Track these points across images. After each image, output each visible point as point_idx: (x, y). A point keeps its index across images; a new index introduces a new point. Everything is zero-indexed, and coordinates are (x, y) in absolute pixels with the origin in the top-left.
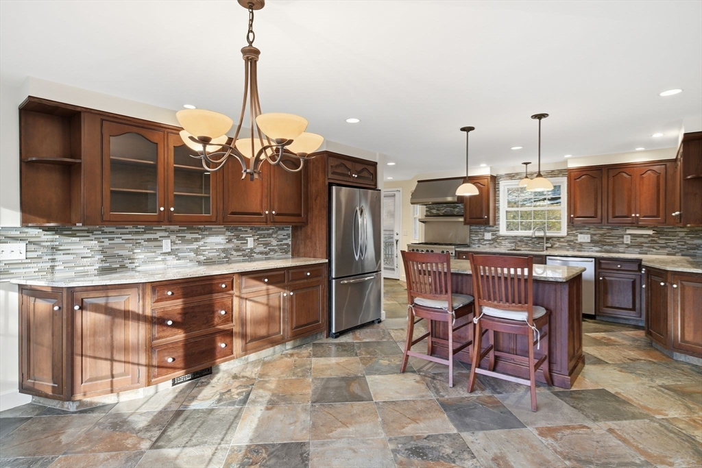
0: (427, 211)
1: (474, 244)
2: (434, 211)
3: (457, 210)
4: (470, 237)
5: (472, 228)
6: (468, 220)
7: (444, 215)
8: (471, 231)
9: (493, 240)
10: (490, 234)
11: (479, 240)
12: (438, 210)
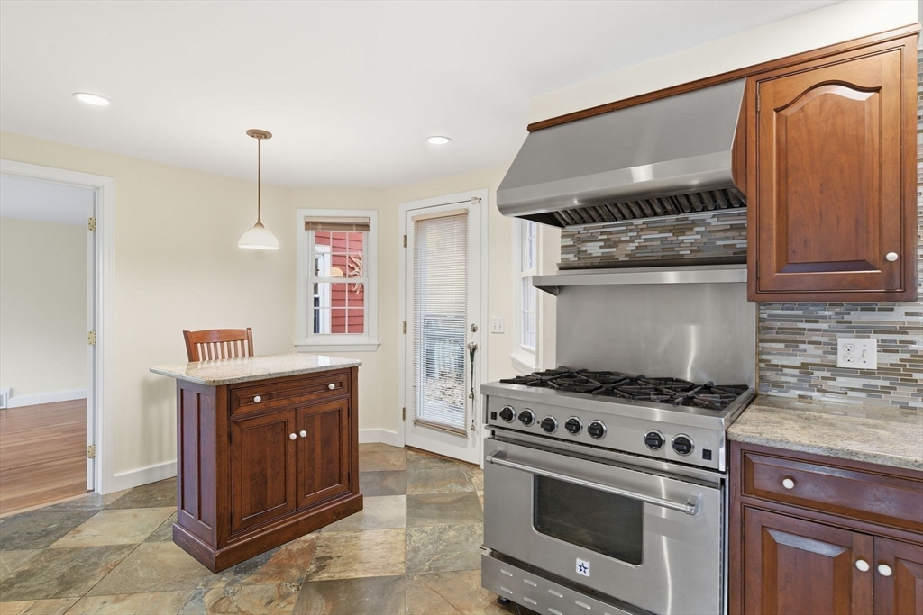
0: (565, 249)
1: (779, 386)
2: (595, 249)
3: (689, 238)
4: (759, 353)
5: (766, 313)
6: (772, 276)
7: (633, 264)
8: (763, 328)
9: (882, 371)
10: (872, 343)
11: (804, 368)
12: (608, 243)
